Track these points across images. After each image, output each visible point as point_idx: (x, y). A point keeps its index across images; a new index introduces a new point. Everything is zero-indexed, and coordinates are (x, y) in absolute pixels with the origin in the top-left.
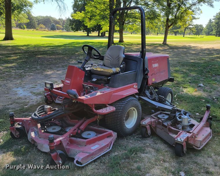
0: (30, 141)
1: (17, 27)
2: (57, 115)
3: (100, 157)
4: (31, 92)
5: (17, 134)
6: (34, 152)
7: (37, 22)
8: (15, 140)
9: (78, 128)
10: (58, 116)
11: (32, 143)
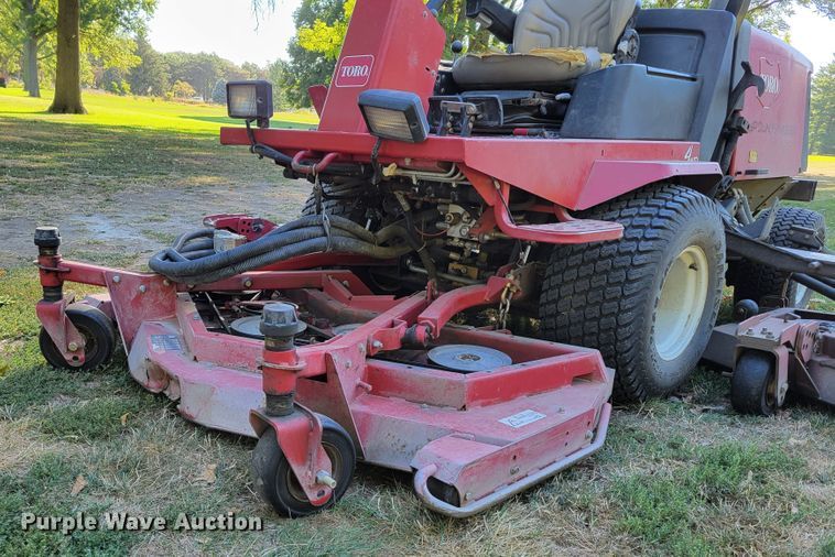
0: (140, 377)
1: (98, 86)
2: (292, 249)
3: (550, 479)
4: (145, 232)
5: (73, 345)
6: (164, 429)
7: (166, 71)
8: (65, 374)
9: (412, 318)
10: (294, 255)
11: (154, 387)
